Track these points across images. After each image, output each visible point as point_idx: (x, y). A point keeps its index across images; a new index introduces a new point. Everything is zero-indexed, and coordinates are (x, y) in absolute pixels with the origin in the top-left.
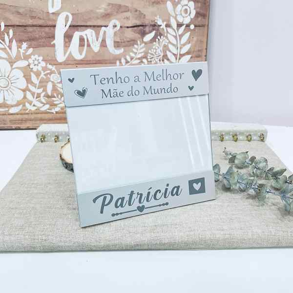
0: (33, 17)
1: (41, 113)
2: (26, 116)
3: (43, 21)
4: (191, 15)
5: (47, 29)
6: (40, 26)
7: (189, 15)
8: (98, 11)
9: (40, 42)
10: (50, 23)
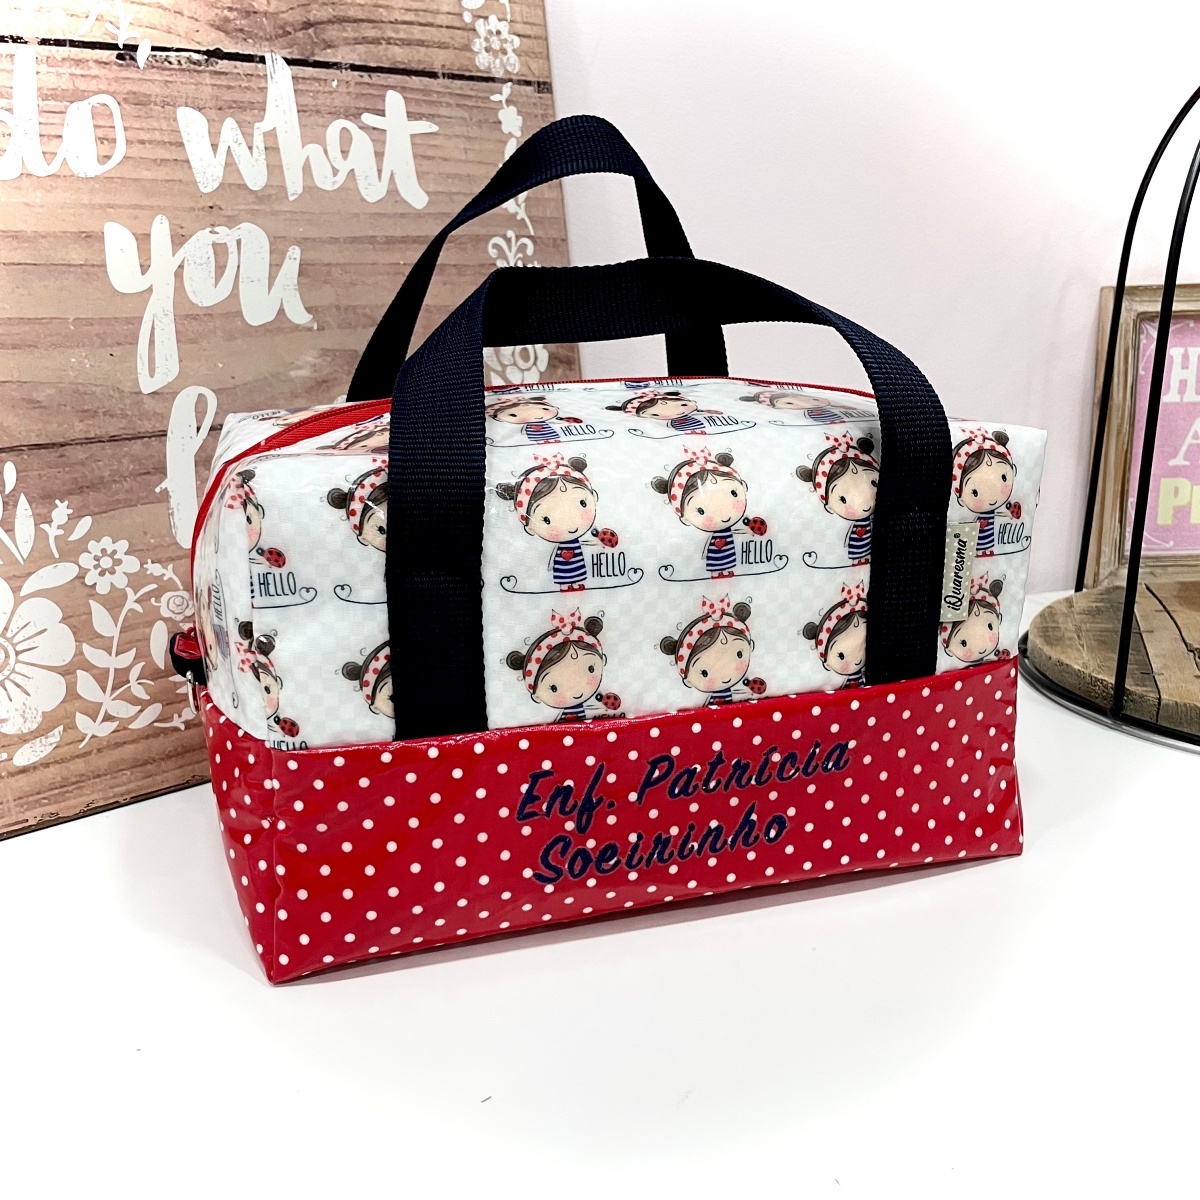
0: (86, 414)
1: (134, 741)
2: (79, 766)
3: (123, 423)
4: (538, 363)
5: (137, 447)
6: (113, 439)
7: (535, 364)
8: (293, 373)
9: (117, 492)
10: (147, 426)
